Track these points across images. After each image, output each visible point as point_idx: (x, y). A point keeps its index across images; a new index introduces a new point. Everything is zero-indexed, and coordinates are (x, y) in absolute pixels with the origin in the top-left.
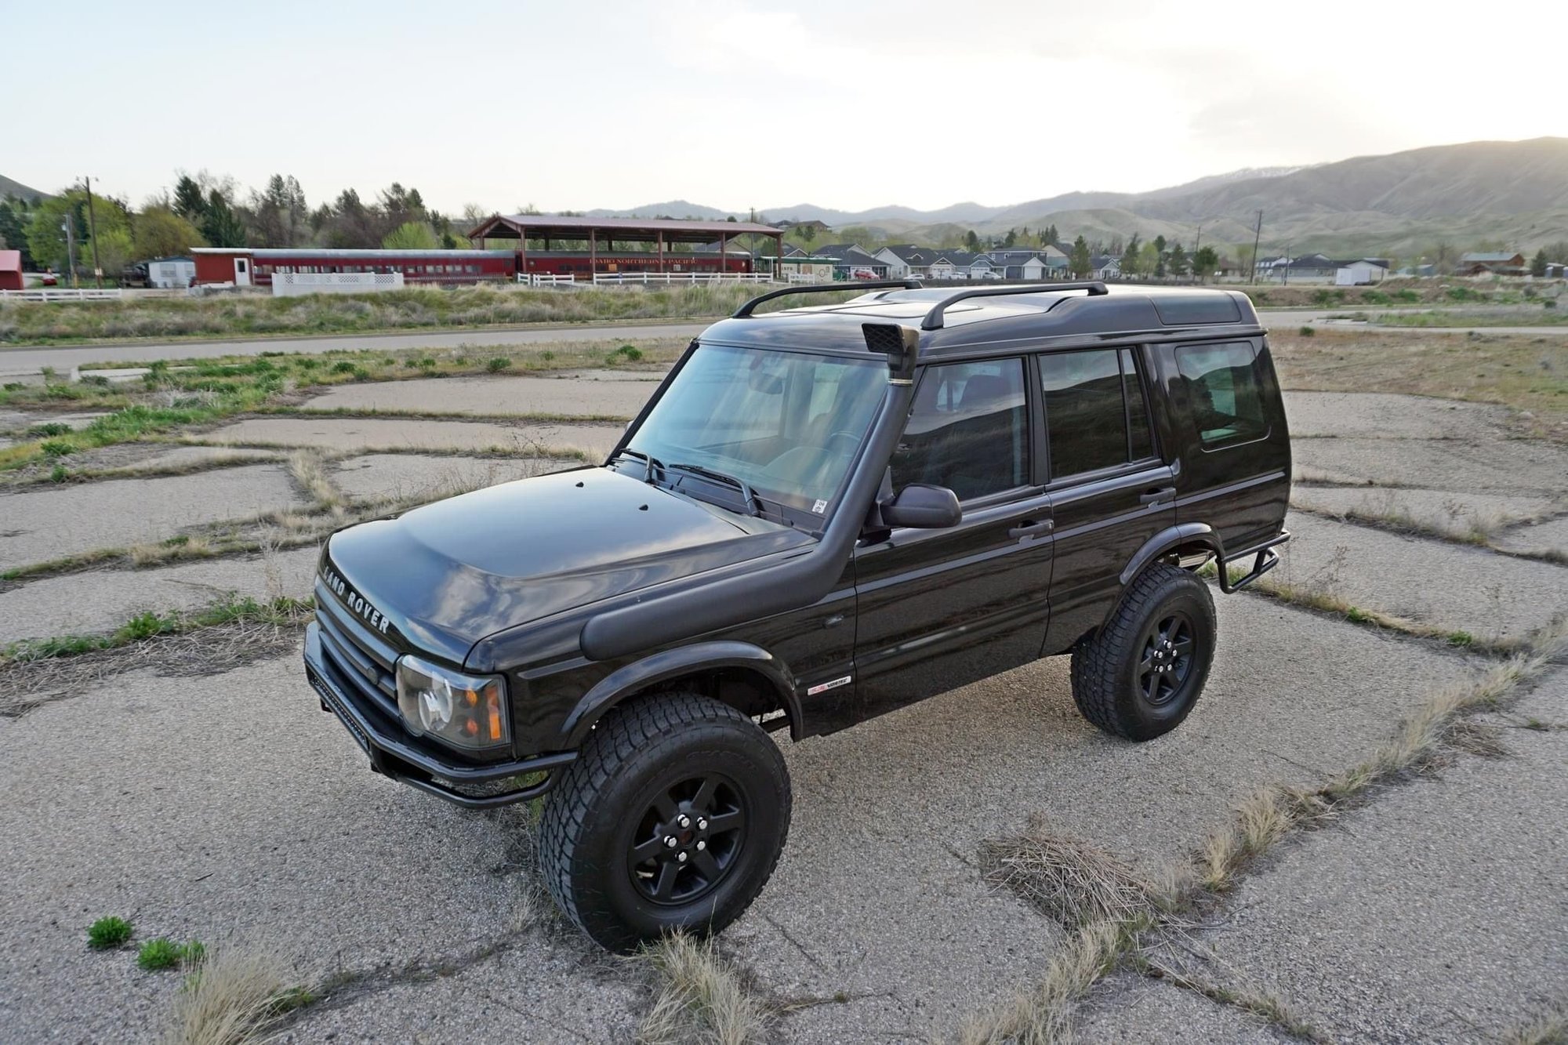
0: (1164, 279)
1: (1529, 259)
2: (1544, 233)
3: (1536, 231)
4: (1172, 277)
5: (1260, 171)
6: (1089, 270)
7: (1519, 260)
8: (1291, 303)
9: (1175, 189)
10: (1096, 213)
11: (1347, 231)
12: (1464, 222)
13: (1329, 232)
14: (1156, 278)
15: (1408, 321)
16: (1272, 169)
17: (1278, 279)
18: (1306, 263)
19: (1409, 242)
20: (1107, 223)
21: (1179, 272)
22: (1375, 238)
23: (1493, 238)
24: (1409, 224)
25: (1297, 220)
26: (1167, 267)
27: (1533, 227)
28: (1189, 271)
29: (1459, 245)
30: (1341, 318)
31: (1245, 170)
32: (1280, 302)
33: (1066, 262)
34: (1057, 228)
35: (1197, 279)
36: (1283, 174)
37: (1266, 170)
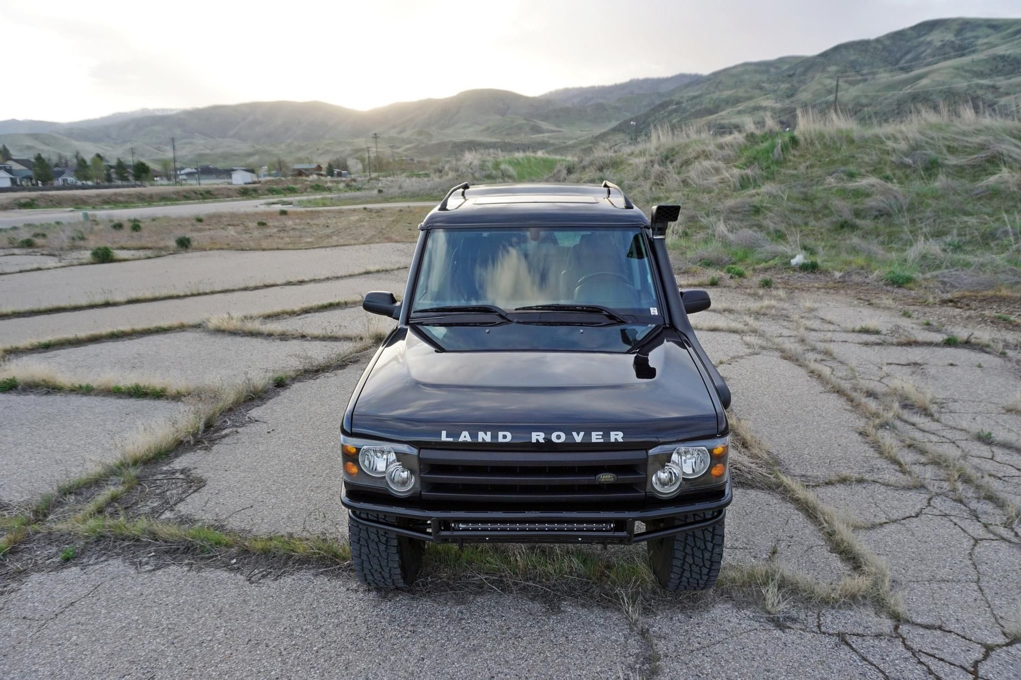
0: (113, 183)
1: (324, 166)
2: (325, 152)
3: (321, 152)
4: (119, 183)
5: (154, 110)
6: (51, 179)
7: (319, 168)
8: (228, 197)
9: (95, 120)
10: (35, 136)
11: (219, 151)
12: (283, 146)
13: (208, 151)
14: (106, 184)
15: (315, 203)
16: (163, 110)
17: (194, 182)
18: (206, 172)
19: (256, 158)
20: (45, 143)
21: (124, 178)
22: (235, 155)
23: (301, 154)
24: (254, 147)
25: (187, 143)
26: (114, 176)
27: (318, 149)
28: (131, 178)
29: (288, 159)
30: (273, 203)
31: (143, 110)
32: (221, 196)
33: (30, 173)
34: (8, 148)
35: (138, 183)
36: (169, 113)
37: (158, 110)
